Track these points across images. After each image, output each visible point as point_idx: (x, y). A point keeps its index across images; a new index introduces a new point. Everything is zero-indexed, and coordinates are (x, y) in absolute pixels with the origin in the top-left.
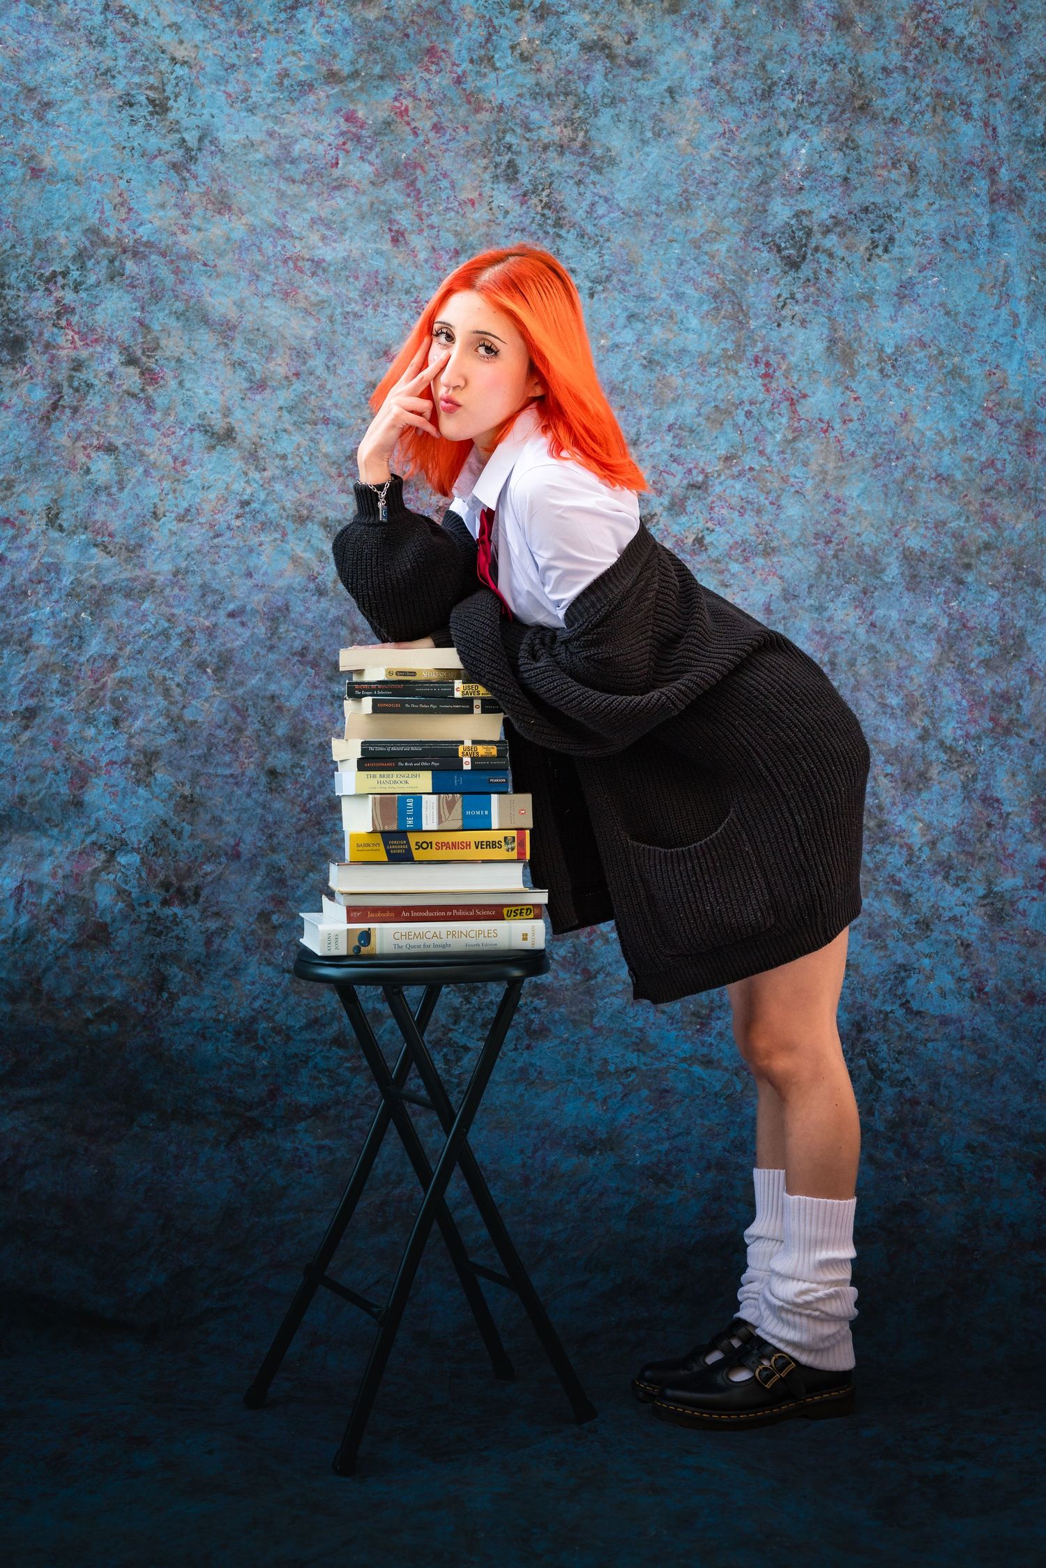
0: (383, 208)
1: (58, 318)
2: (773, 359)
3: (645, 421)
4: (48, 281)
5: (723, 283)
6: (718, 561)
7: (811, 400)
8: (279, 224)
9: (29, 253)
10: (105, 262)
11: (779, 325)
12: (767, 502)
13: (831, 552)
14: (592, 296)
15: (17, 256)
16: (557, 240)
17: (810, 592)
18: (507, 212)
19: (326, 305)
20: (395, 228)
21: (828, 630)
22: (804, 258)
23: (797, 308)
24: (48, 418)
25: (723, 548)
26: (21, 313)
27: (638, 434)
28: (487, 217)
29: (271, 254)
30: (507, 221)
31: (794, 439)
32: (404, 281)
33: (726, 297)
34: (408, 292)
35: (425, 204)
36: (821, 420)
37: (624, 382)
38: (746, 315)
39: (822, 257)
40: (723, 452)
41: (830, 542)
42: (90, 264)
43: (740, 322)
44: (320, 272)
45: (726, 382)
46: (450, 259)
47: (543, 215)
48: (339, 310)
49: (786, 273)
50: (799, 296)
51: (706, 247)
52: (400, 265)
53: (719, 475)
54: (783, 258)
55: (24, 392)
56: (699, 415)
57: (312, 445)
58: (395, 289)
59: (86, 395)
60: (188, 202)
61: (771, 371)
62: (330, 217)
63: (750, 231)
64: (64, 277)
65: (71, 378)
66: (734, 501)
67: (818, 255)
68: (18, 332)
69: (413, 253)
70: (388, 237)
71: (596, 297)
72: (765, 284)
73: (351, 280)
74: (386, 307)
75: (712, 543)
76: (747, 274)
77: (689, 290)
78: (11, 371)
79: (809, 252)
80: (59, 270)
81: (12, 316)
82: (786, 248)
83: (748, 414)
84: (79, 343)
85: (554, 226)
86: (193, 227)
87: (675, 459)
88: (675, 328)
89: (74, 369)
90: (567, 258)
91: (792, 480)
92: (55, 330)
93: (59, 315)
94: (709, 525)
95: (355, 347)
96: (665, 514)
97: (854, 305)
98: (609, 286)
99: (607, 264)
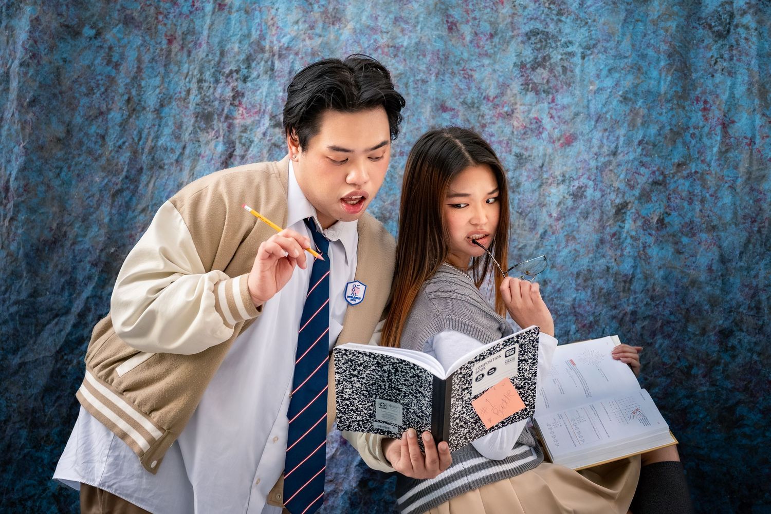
0: (443, 7)
1: (234, 100)
2: (710, 99)
3: (622, 139)
4: (228, 76)
5: (674, 48)
6: (674, 236)
7: (738, 125)
8: (372, 25)
9: (217, 59)
10: (263, 63)
11: (713, 76)
12: (708, 195)
13: (756, 229)
14: (583, 58)
15: (209, 61)
16: (559, 23)
17: (741, 257)
18: (525, 8)
19: (403, 76)
20: (450, 20)
21: (754, 283)
22: (729, 31)
23: (725, 64)
24: (226, 163)
25: (677, 227)
26: (211, 97)
27: (617, 147)
28: (511, 11)
29: (366, 45)
30: (525, 13)
31: (727, 151)
32: (455, 57)
33: (677, 57)
34: (458, 63)
35: (471, 4)
36: (746, 138)
37: (607, 112)
38: (689, 70)
39: (741, 30)
40: (676, 161)
41: (755, 221)
42: (253, 65)
43: (685, 75)
44: (400, 54)
45: (677, 113)
46: (487, 40)
47: (549, 8)
48: (412, 79)
49: (716, 41)
50: (726, 56)
51: (662, 24)
52: (453, 45)
53: (674, 176)
54: (713, 32)
55: (213, 147)
56: (660, 135)
57: (392, 170)
58: (450, 62)
59: (249, 147)
60: (313, 19)
61: (708, 106)
62: (407, 15)
63: (690, 16)
64: (237, 73)
65: (241, 137)
66: (684, 194)
67: (739, 29)
68: (210, 109)
69: (462, 37)
70: (446, 26)
71: (586, 59)
72: (702, 50)
73: (421, 57)
74: (444, 74)
75: (669, 223)
76: (689, 43)
77: (651, 52)
78: (206, 134)
79: (732, 28)
80: (234, 69)
81: (207, 99)
82: (715, 26)
83: (693, 136)
84: (246, 115)
85: (557, 15)
86: (316, 34)
87: (643, 164)
88: (642, 77)
89: (242, 132)
90: (566, 34)
91: (726, 178)
92: (232, 108)
93: (234, 98)
94: (668, 210)
95: (422, 104)
96: (636, 202)
97: (765, 59)
98: (596, 51)
99: (594, 37)
